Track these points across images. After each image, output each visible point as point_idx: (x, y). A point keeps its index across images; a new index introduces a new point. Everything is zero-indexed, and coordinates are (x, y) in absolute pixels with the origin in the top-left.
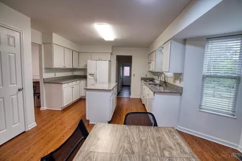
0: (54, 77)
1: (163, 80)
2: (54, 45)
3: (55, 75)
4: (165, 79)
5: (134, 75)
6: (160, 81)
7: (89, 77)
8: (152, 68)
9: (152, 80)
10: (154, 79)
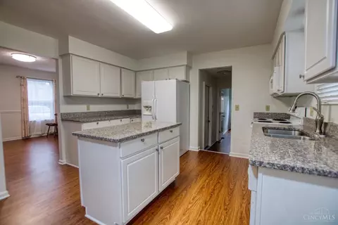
0: (86, 111)
1: (314, 116)
2: (74, 57)
3: (88, 109)
4: (319, 111)
5: (237, 108)
6: (307, 120)
7: (144, 112)
8: (277, 87)
9: (283, 118)
10: (288, 116)
